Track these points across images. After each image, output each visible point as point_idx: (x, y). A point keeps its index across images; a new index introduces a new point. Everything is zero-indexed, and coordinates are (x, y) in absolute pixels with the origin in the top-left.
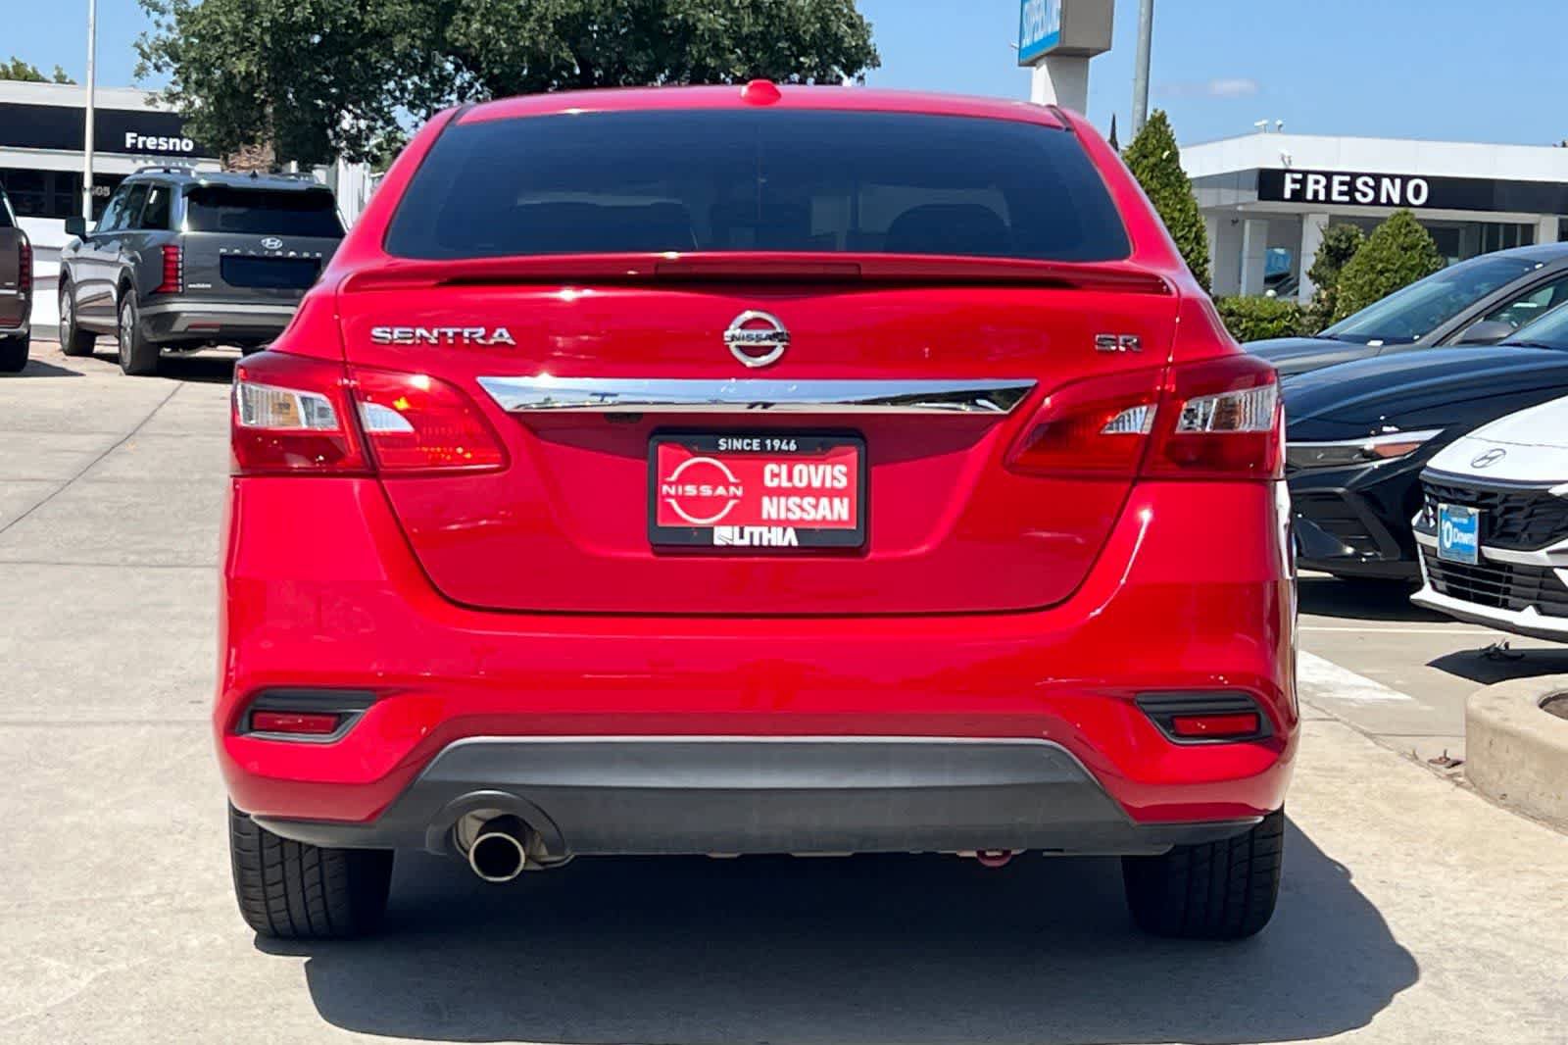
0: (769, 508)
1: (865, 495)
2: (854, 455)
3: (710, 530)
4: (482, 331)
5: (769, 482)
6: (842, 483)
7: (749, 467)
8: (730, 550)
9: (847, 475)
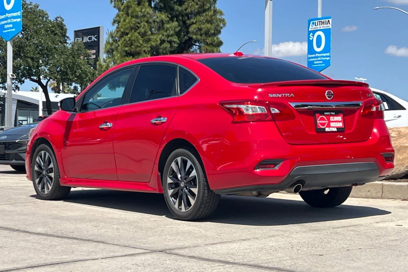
0: (332, 124)
1: (344, 121)
2: (342, 115)
3: (325, 129)
4: (289, 94)
5: (331, 120)
6: (340, 120)
7: (328, 117)
8: (328, 132)
9: (341, 118)
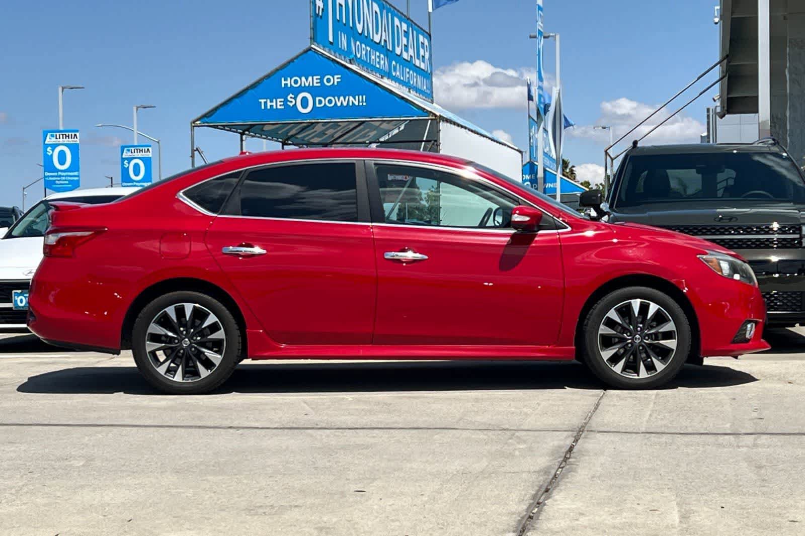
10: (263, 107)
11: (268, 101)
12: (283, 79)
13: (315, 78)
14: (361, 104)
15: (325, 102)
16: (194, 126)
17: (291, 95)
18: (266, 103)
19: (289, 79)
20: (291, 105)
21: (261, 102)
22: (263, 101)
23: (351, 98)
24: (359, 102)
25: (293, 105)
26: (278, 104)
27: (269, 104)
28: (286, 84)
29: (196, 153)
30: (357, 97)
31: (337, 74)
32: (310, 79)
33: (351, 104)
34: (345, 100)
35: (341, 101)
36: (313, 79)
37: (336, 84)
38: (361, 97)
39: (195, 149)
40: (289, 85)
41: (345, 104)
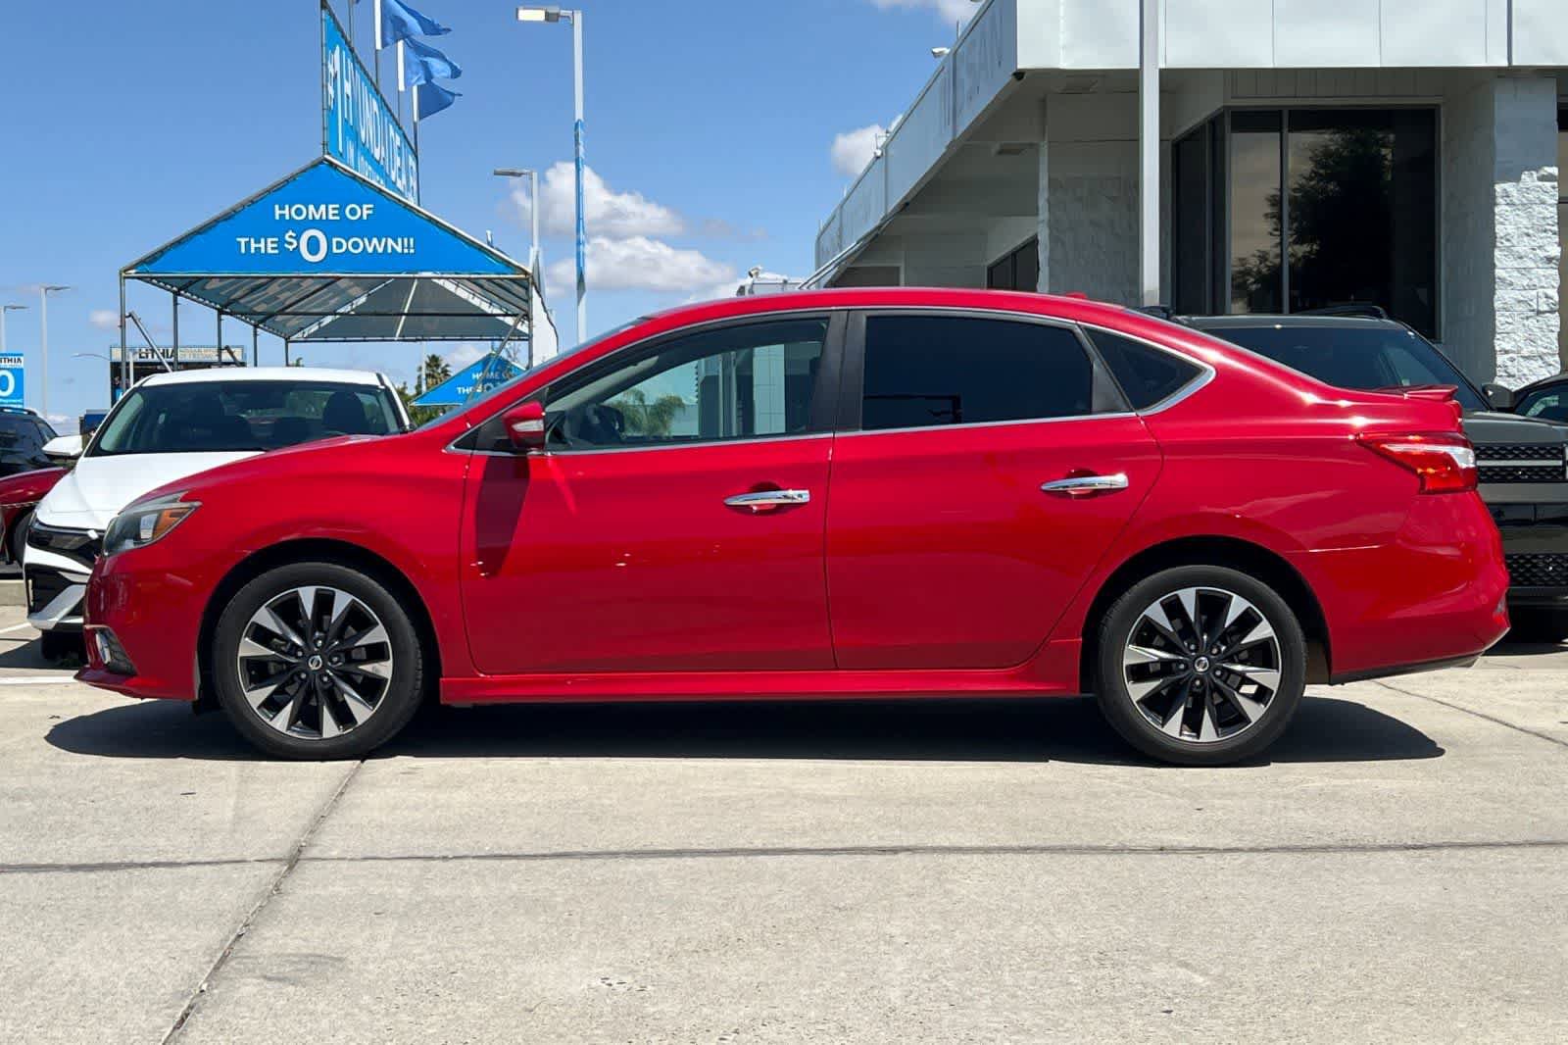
10: (243, 251)
11: (252, 240)
12: (277, 207)
13: (331, 206)
14: (406, 251)
15: (347, 245)
16: (125, 278)
17: (291, 233)
18: (248, 244)
19: (287, 207)
20: (291, 248)
21: (239, 243)
22: (243, 241)
23: (390, 241)
24: (403, 248)
25: (294, 249)
26: (269, 246)
27: (253, 245)
28: (282, 216)
29: (129, 320)
30: (400, 240)
31: (367, 204)
32: (323, 208)
33: (389, 251)
34: (380, 244)
35: (374, 245)
36: (327, 208)
37: (365, 217)
38: (406, 240)
39: (127, 314)
40: (287, 217)
41: (380, 250)
